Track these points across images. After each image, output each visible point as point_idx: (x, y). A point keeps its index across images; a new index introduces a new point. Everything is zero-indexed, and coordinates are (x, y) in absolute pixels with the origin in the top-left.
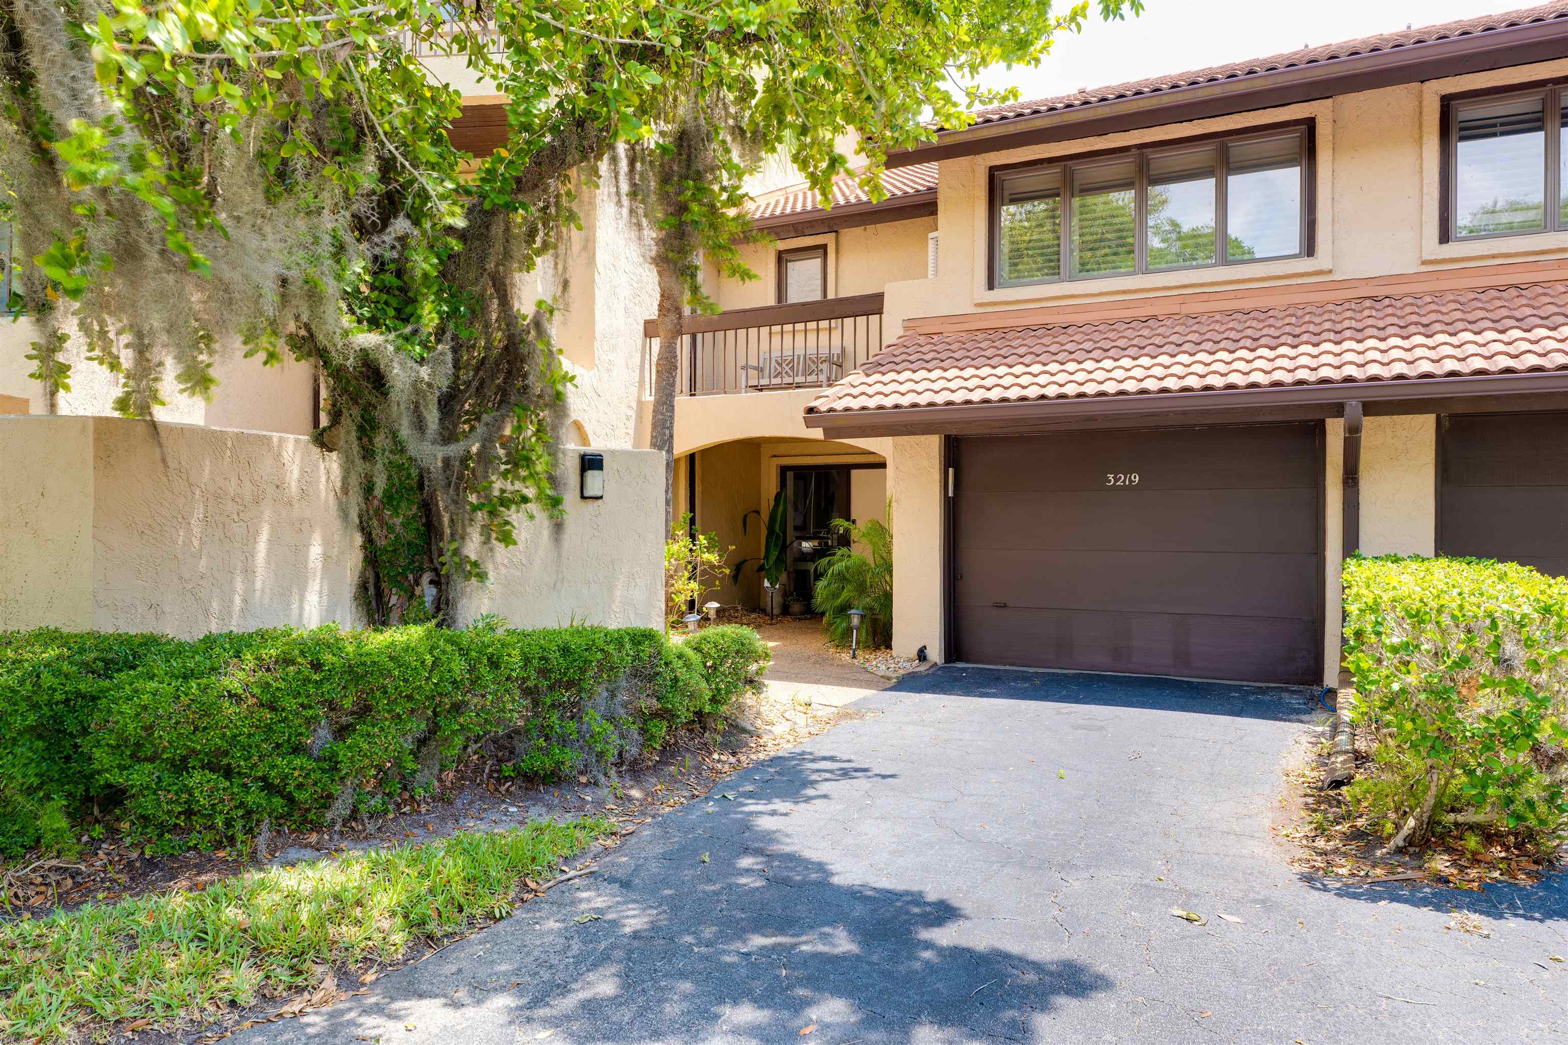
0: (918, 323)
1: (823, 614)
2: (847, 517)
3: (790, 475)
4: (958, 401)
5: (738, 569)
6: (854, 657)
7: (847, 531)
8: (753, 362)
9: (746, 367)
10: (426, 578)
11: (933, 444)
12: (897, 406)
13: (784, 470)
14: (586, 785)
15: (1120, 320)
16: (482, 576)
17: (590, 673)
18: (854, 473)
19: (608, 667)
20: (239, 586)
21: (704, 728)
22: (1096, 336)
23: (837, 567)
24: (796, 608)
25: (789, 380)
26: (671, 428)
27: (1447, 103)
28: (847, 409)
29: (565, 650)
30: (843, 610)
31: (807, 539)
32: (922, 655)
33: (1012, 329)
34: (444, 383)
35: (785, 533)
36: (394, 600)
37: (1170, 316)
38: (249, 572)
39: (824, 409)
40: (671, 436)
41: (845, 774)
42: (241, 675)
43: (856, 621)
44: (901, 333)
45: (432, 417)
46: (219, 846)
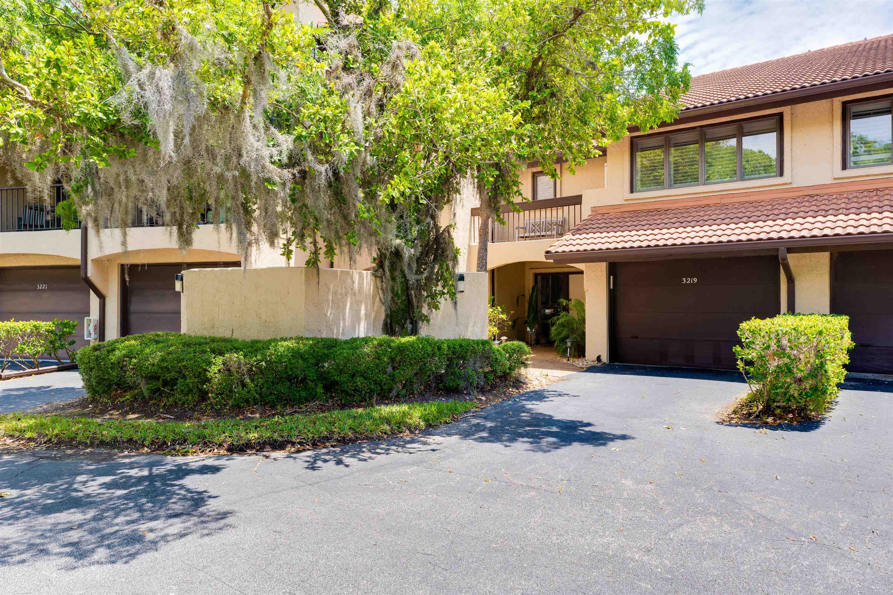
0: (598, 209)
1: (555, 341)
2: (567, 298)
3: (539, 277)
4: (612, 248)
5: (514, 322)
6: (568, 360)
7: (567, 305)
8: (521, 225)
9: (518, 228)
10: (408, 321)
11: (603, 266)
12: (585, 250)
13: (536, 275)
14: (466, 394)
15: (692, 207)
16: (428, 321)
17: (468, 354)
18: (571, 276)
19: (474, 352)
20: (341, 325)
21: (506, 380)
22: (679, 216)
23: (560, 321)
24: (542, 341)
25: (538, 234)
26: (486, 259)
27: (845, 105)
28: (563, 252)
29: (461, 346)
30: (563, 340)
31: (548, 308)
32: (599, 359)
33: (642, 211)
34: (418, 254)
35: (537, 305)
36: (397, 329)
37: (715, 205)
38: (344, 319)
39: (553, 251)
40: (486, 263)
41: (560, 395)
42: (369, 349)
43: (569, 344)
44: (590, 213)
45: (414, 266)
46: (362, 401)
